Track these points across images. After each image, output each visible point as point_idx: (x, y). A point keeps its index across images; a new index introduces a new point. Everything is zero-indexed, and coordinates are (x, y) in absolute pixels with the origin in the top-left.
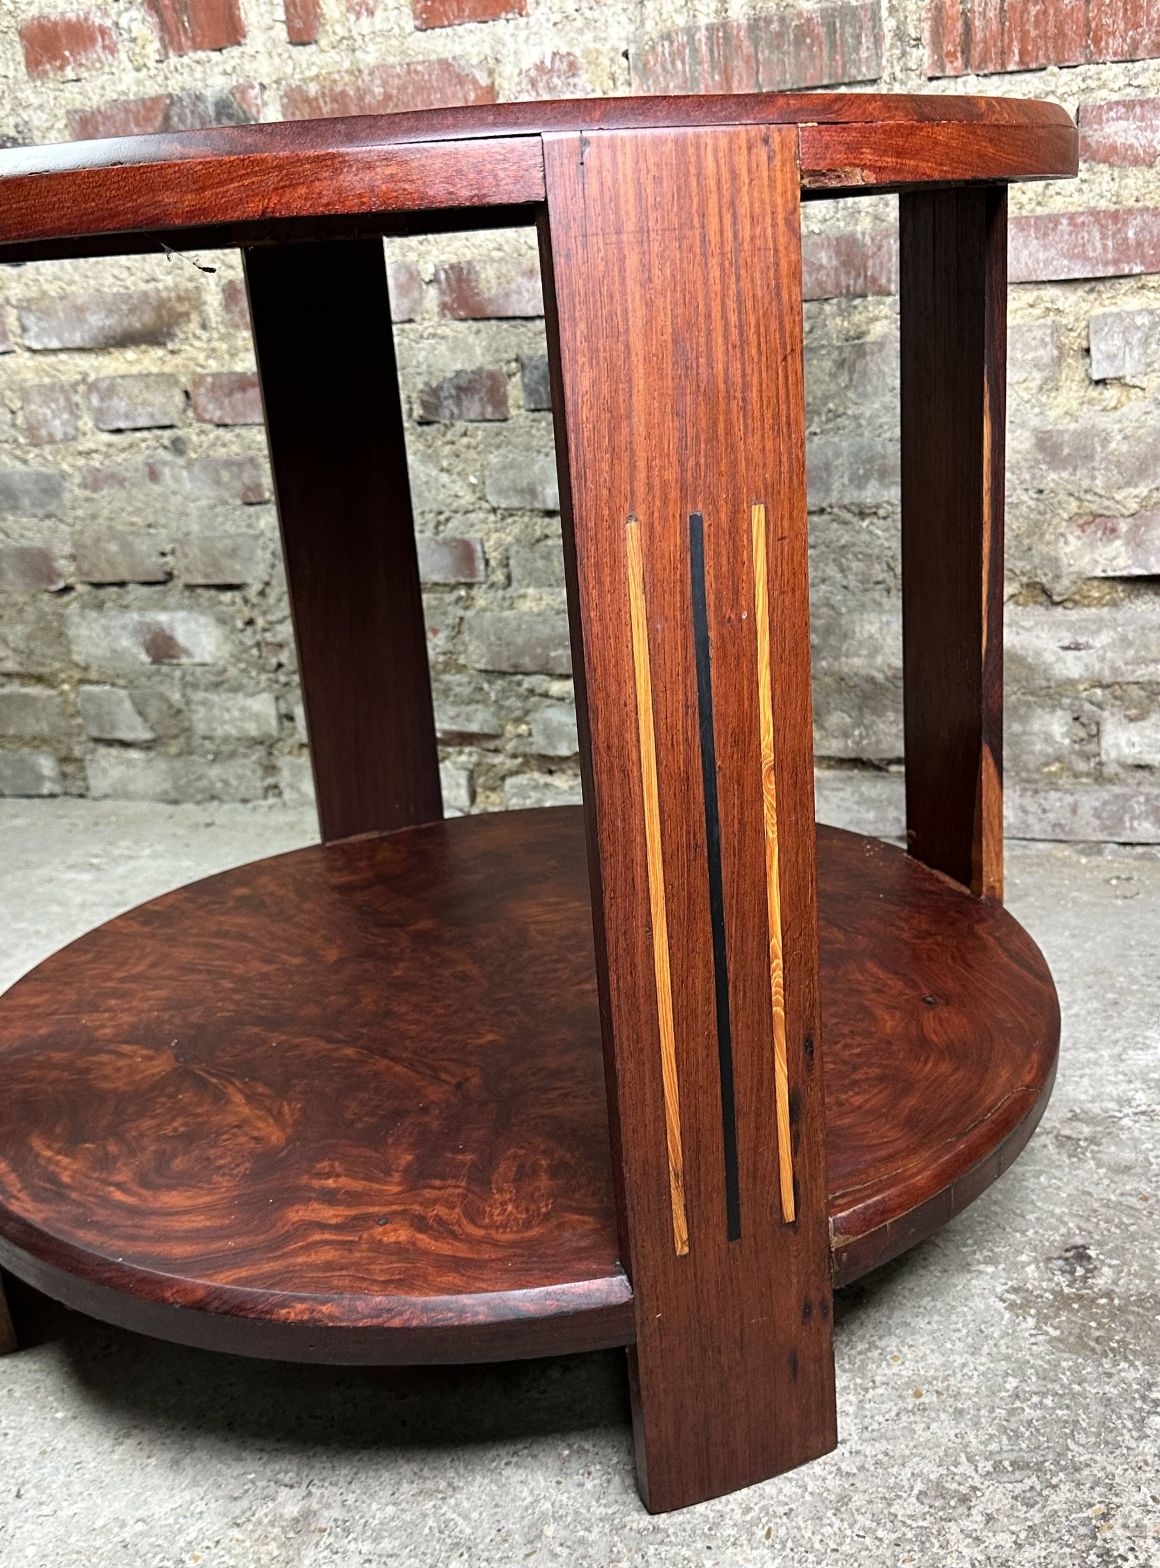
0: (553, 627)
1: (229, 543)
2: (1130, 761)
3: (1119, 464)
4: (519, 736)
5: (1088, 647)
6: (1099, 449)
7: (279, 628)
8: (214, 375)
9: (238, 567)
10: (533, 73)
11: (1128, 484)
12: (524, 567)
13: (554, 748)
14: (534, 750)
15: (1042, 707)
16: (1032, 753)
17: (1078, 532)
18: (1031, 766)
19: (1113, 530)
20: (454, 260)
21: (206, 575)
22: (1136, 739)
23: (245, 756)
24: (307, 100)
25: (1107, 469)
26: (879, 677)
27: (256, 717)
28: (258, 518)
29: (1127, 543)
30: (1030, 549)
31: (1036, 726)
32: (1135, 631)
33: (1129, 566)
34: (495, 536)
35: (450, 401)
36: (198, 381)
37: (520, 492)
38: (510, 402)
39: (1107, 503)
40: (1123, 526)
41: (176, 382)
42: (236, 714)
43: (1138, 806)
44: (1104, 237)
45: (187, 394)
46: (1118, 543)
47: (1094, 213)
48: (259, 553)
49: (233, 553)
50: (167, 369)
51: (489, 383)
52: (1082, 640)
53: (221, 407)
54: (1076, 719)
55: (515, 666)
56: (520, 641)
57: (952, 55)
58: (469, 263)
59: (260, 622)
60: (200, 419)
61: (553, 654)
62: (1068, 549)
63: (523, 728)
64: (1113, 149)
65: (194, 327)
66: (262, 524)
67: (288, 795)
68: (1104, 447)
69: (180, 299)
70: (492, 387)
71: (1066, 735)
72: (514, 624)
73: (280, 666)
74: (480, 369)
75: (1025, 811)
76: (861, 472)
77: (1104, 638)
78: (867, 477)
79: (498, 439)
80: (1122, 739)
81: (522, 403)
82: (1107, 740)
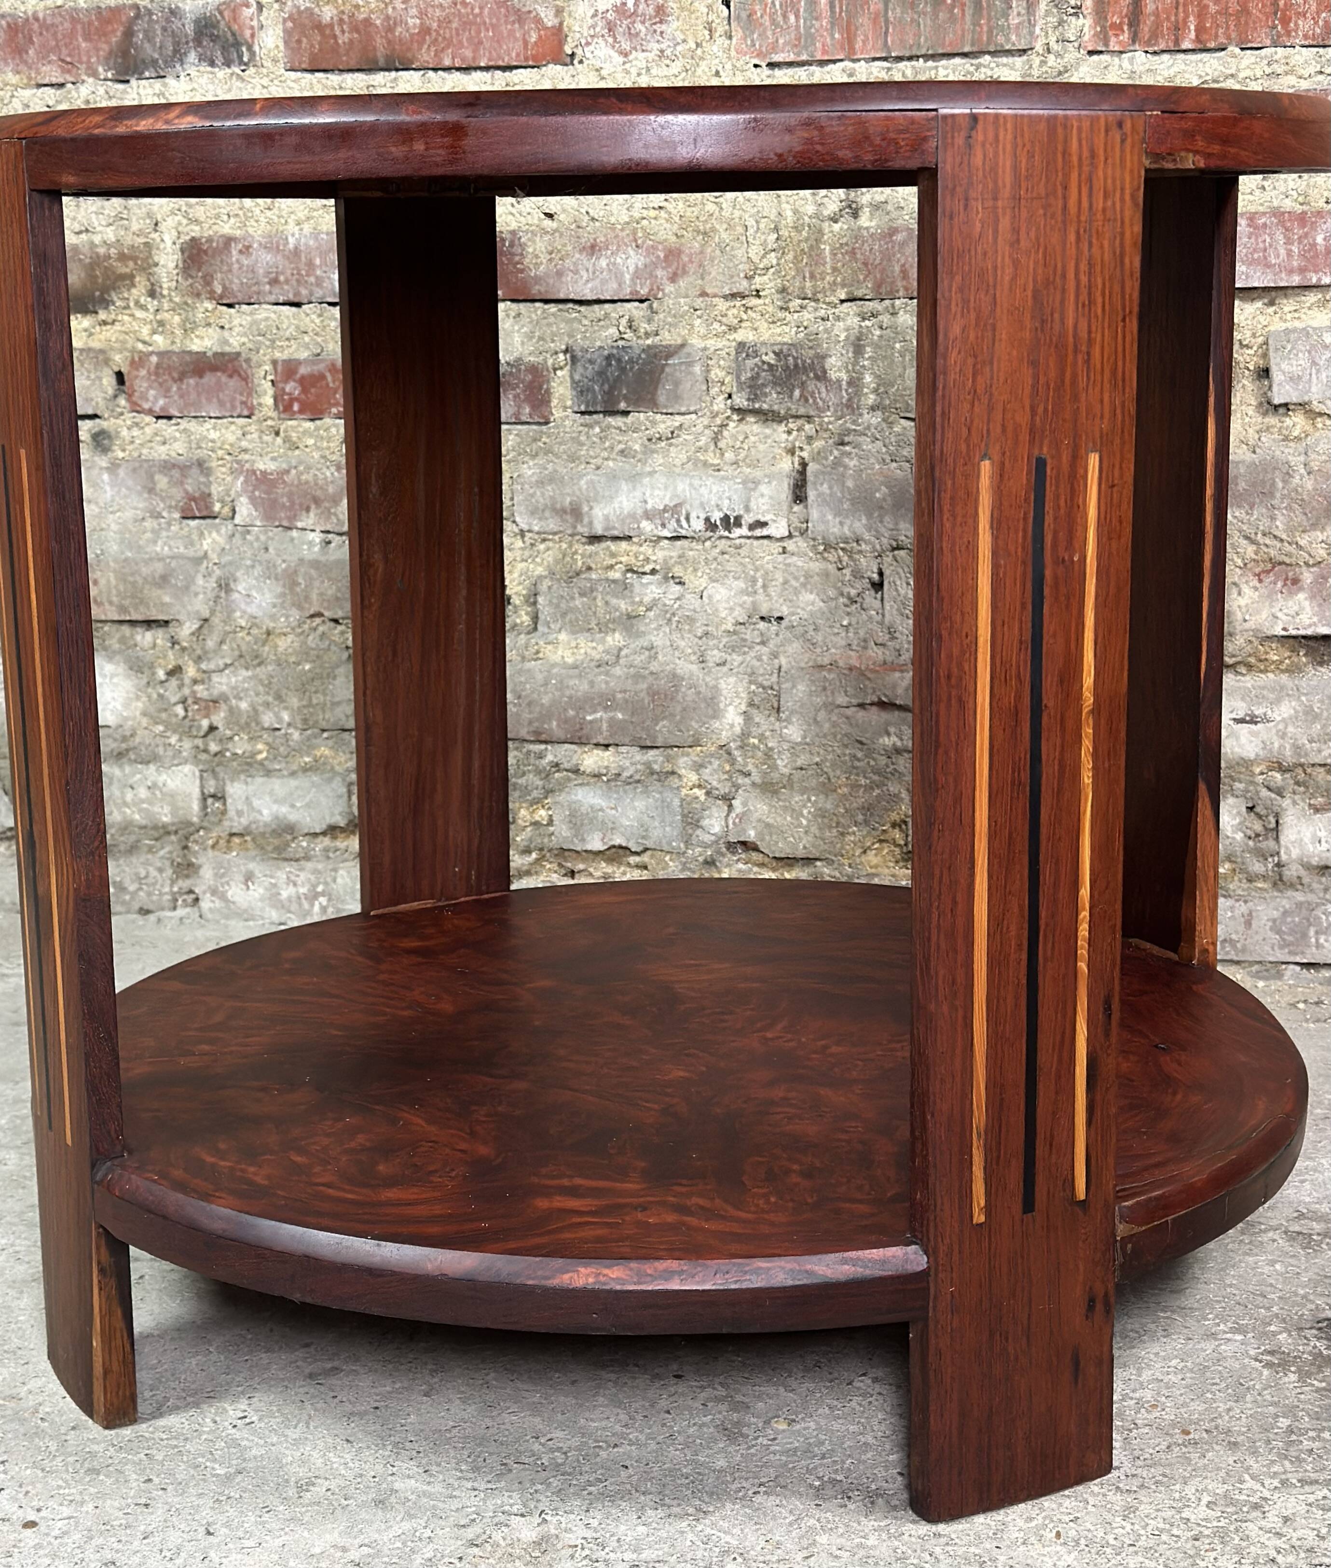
0: (592, 683)
1: (159, 567)
2: (1315, 861)
3: (1302, 503)
4: (536, 824)
5: (1266, 720)
6: (1280, 485)
7: (216, 678)
8: (160, 354)
9: (167, 599)
10: (611, 16)
11: (1314, 526)
12: (557, 606)
13: (583, 840)
14: (555, 842)
17: (1255, 582)
19: (1296, 581)
21: (122, 609)
22: (1322, 834)
23: (150, 849)
24: (319, 27)
25: (1289, 508)
27: (171, 797)
28: (201, 535)
29: (1312, 597)
32: (1322, 701)
33: (1315, 624)
34: (521, 566)
36: (139, 361)
37: (560, 512)
38: (554, 402)
39: (1288, 548)
40: (1307, 577)
41: (107, 362)
42: (143, 793)
44: (1289, 241)
45: (120, 377)
46: (1301, 596)
47: (1277, 213)
48: (200, 581)
49: (164, 580)
50: (95, 344)
51: (529, 377)
52: (1259, 711)
53: (166, 393)
54: (1251, 809)
55: (537, 733)
56: (546, 700)
57: (1119, 28)
58: (513, 233)
59: (191, 671)
60: (136, 409)
61: (589, 718)
62: (1242, 601)
63: (542, 814)
65: (138, 292)
66: (206, 544)
67: (206, 904)
68: (1286, 482)
69: (122, 257)
70: (531, 382)
71: (1239, 828)
72: (540, 677)
73: (212, 729)
74: (519, 360)
77: (1285, 710)
79: (534, 446)
80: (1307, 833)
81: (569, 403)
82: (1288, 835)
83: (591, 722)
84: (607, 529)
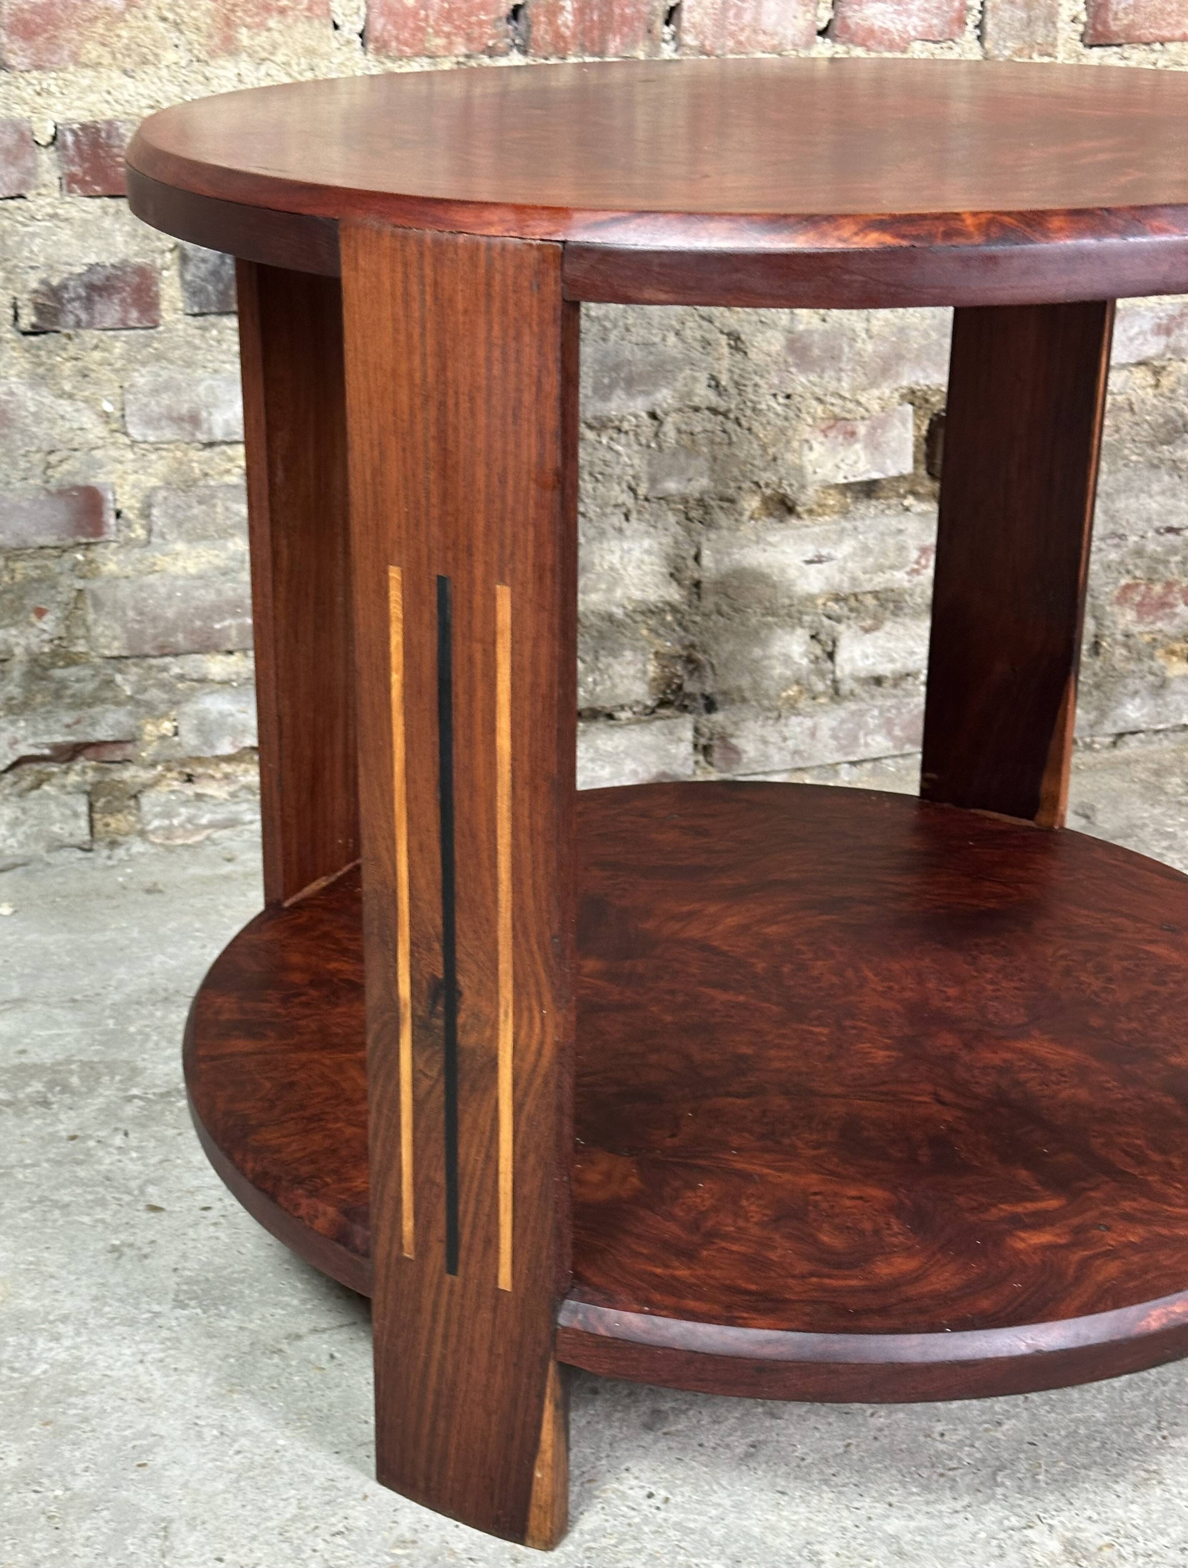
0: (219, 592)
2: (863, 674)
3: (863, 364)
4: (163, 737)
5: (830, 559)
6: (846, 349)
11: (873, 385)
12: (173, 517)
13: (212, 747)
14: (180, 754)
15: (781, 627)
16: (772, 678)
17: (821, 438)
18: (772, 692)
19: (853, 434)
20: (87, 118)
22: (870, 650)
25: (854, 370)
26: (619, 612)
29: (866, 447)
30: (775, 459)
31: (776, 648)
32: (875, 538)
33: (868, 471)
34: (132, 478)
35: (76, 304)
37: (178, 420)
38: (164, 305)
39: (850, 405)
40: (862, 429)
43: (872, 720)
46: (858, 446)
51: (137, 280)
52: (824, 552)
54: (813, 637)
55: (162, 647)
56: (170, 613)
58: (110, 123)
61: (217, 626)
62: (813, 456)
63: (167, 727)
64: (871, 32)
68: (851, 347)
70: (140, 284)
71: (806, 654)
72: (163, 591)
74: (124, 263)
75: (765, 742)
76: (606, 381)
77: (847, 547)
78: (612, 387)
79: (144, 352)
80: (857, 652)
81: (180, 305)
82: (841, 656)
83: (220, 630)
84: (228, 434)
